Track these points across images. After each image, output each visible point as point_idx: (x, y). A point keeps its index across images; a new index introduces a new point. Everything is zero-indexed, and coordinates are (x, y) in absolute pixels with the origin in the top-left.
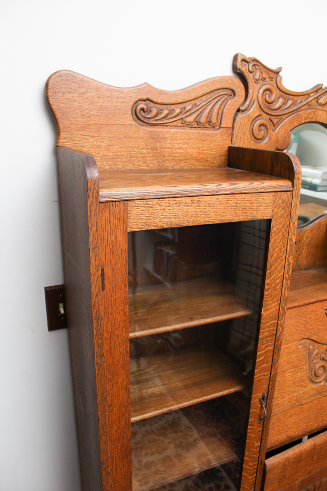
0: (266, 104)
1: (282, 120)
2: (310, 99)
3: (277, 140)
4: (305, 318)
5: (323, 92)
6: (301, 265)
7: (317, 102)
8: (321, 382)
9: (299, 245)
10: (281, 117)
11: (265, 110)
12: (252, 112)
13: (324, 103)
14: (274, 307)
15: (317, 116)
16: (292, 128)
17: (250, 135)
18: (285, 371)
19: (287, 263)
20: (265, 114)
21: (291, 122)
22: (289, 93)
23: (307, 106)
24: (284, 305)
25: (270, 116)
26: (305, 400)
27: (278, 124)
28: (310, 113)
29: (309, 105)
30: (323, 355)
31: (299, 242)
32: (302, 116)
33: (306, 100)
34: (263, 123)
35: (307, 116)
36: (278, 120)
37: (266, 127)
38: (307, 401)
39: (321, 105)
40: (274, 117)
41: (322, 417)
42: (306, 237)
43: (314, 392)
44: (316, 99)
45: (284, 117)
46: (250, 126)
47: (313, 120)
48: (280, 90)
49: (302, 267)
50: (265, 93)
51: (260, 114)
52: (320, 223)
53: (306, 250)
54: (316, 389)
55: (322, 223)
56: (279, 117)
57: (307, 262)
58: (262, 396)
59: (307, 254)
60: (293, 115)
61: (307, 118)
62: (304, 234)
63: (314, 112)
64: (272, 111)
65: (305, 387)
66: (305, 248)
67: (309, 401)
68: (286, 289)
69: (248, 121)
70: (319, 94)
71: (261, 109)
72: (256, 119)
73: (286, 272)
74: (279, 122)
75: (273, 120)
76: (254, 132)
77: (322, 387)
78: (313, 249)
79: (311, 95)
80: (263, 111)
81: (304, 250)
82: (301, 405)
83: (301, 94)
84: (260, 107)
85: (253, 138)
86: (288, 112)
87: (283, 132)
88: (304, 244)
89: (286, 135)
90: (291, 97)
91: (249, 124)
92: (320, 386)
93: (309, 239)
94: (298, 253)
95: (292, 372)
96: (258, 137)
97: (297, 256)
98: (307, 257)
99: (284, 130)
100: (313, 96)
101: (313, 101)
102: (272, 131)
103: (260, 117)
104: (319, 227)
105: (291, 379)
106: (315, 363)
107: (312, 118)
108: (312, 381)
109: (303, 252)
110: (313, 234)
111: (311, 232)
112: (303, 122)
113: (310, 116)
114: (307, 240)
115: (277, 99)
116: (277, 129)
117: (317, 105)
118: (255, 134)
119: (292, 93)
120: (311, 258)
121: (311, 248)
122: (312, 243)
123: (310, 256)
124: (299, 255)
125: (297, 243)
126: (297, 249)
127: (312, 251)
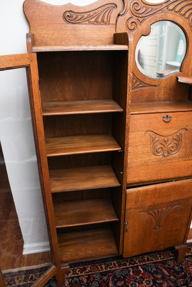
0: (135, 11)
1: (145, 20)
2: (162, 7)
3: (142, 30)
4: (150, 120)
5: (171, 2)
6: (161, 98)
7: (167, 9)
8: (160, 155)
9: (159, 87)
10: (144, 18)
11: (134, 14)
12: (127, 16)
13: (172, 9)
15: (167, 17)
16: (151, 24)
17: (126, 28)
18: (138, 146)
20: (135, 16)
21: (151, 20)
22: (149, 4)
23: (160, 11)
24: (128, 108)
25: (138, 18)
26: (150, 163)
27: (143, 22)
28: (162, 15)
29: (162, 11)
30: (162, 142)
31: (159, 86)
32: (158, 17)
33: (160, 8)
34: (133, 21)
35: (160, 17)
36: (143, 19)
37: (135, 23)
38: (151, 164)
39: (170, 10)
40: (141, 18)
41: (160, 174)
42: (163, 83)
43: (156, 160)
44: (167, 7)
45: (146, 18)
46: (126, 23)
47: (165, 19)
48: (144, 3)
49: (161, 99)
50: (134, 5)
51: (131, 16)
52: (171, 76)
53: (164, 91)
54: (157, 159)
55: (173, 77)
56: (143, 18)
57: (164, 97)
59: (164, 93)
60: (152, 17)
61: (161, 18)
62: (161, 81)
63: (165, 14)
64: (139, 15)
65: (150, 156)
66: (163, 89)
67: (153, 164)
68: (129, 100)
69: (125, 20)
70: (168, 4)
71: (132, 14)
72: (129, 20)
74: (144, 21)
75: (139, 19)
76: (128, 26)
77: (161, 158)
78: (168, 90)
79: (163, 5)
80: (133, 14)
81: (162, 90)
82: (147, 165)
83: (156, 4)
84: (132, 13)
85: (128, 29)
86: (148, 15)
87: (146, 26)
88: (162, 87)
89: (148, 28)
90: (151, 7)
91: (125, 22)
92: (159, 158)
93: (165, 85)
94: (158, 92)
95: (142, 147)
96: (131, 29)
97: (158, 93)
98: (164, 94)
99: (146, 25)
100: (164, 5)
101: (165, 8)
102: (139, 25)
103: (132, 18)
104: (171, 79)
105: (141, 150)
106: (156, 145)
107: (164, 18)
108: (154, 154)
109: (162, 91)
110: (167, 82)
111: (166, 80)
112: (158, 20)
113: (162, 17)
114: (164, 85)
115: (142, 8)
116: (142, 25)
117: (167, 11)
118: (129, 27)
119: (151, 4)
120: (167, 95)
121: (166, 89)
122: (167, 87)
123: (166, 94)
124: (159, 93)
125: (158, 86)
126: (157, 89)
127: (167, 92)
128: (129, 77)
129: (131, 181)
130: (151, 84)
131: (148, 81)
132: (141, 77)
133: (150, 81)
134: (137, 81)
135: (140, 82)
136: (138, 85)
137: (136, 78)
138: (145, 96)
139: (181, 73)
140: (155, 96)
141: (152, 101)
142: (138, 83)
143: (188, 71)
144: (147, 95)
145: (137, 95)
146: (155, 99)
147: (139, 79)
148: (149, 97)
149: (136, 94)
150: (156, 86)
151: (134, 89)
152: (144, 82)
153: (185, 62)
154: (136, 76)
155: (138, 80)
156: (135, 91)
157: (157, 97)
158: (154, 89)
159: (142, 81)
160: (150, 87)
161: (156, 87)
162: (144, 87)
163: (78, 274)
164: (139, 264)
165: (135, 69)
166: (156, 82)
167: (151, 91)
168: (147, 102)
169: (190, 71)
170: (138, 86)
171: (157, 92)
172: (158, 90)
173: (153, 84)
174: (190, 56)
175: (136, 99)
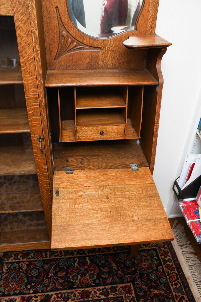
6: (107, 65)
9: (104, 50)
14: (32, 79)
19: (35, 50)
24: (40, 79)
31: (104, 48)
42: (110, 45)
49: (109, 67)
53: (111, 55)
57: (112, 64)
59: (112, 58)
62: (107, 42)
66: (109, 53)
68: (39, 68)
73: (36, 56)
88: (108, 50)
93: (113, 47)
98: (112, 60)
109: (109, 55)
110: (116, 43)
111: (114, 41)
114: (111, 48)
120: (116, 61)
121: (115, 53)
122: (116, 50)
123: (115, 59)
124: (105, 58)
125: (102, 49)
126: (102, 52)
127: (116, 56)
128: (34, 37)
130: (93, 45)
131: (88, 41)
132: (77, 35)
133: (92, 41)
134: (72, 41)
135: (78, 42)
136: (75, 46)
137: (71, 37)
138: (85, 61)
139: (135, 31)
140: (100, 62)
141: (96, 69)
142: (75, 43)
143: (145, 28)
144: (87, 60)
145: (74, 60)
146: (99, 66)
147: (76, 38)
148: (91, 63)
149: (73, 58)
150: (100, 48)
151: (70, 52)
152: (83, 42)
153: (141, 15)
154: (71, 34)
155: (74, 39)
156: (70, 54)
157: (102, 63)
158: (97, 52)
159: (80, 41)
160: (92, 49)
161: (100, 50)
162: (84, 49)
165: (68, 24)
166: (99, 43)
167: (93, 55)
168: (89, 69)
169: (149, 30)
170: (75, 48)
171: (102, 57)
172: (103, 54)
173: (95, 46)
174: (147, 7)
175: (73, 66)
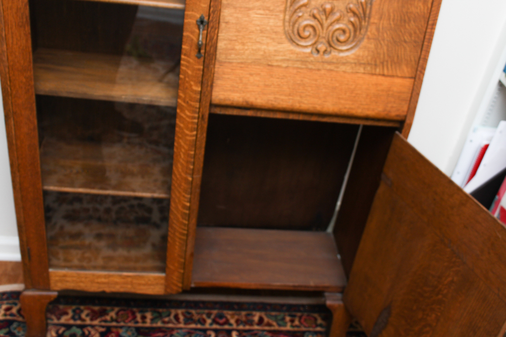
8: (306, 47)
18: (249, 9)
26: (277, 61)
30: (315, 12)
38: (279, 64)
41: (301, 97)
43: (293, 57)
54: (297, 54)
58: (201, 18)
65: (279, 43)
67: (284, 65)
77: (307, 55)
82: (269, 65)
92: (304, 53)
95: (261, 14)
105: (258, 23)
106: (299, 17)
108: (292, 41)
129: (222, 97)
163: (83, 320)
164: (235, 326)
